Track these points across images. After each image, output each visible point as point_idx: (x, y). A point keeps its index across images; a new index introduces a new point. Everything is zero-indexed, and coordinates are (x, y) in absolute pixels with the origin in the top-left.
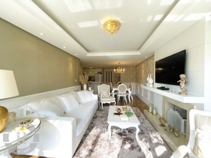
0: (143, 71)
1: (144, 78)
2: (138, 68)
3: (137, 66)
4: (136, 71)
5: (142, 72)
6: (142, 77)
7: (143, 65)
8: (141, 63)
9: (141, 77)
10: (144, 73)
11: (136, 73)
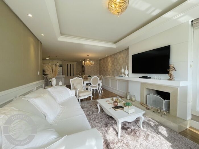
0: (110, 64)
1: (111, 71)
2: (102, 61)
3: (101, 60)
4: (100, 64)
5: (108, 66)
6: (109, 70)
7: (109, 59)
8: (107, 58)
9: (107, 70)
10: (112, 66)
11: (100, 67)
